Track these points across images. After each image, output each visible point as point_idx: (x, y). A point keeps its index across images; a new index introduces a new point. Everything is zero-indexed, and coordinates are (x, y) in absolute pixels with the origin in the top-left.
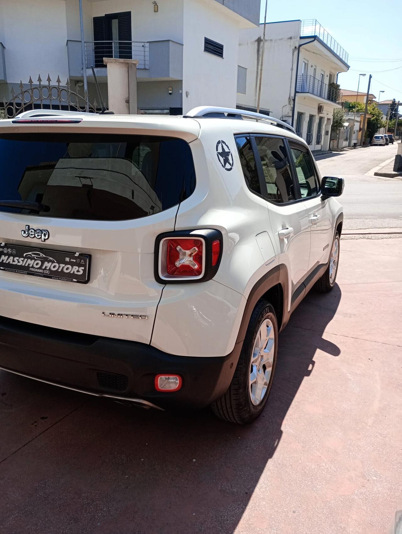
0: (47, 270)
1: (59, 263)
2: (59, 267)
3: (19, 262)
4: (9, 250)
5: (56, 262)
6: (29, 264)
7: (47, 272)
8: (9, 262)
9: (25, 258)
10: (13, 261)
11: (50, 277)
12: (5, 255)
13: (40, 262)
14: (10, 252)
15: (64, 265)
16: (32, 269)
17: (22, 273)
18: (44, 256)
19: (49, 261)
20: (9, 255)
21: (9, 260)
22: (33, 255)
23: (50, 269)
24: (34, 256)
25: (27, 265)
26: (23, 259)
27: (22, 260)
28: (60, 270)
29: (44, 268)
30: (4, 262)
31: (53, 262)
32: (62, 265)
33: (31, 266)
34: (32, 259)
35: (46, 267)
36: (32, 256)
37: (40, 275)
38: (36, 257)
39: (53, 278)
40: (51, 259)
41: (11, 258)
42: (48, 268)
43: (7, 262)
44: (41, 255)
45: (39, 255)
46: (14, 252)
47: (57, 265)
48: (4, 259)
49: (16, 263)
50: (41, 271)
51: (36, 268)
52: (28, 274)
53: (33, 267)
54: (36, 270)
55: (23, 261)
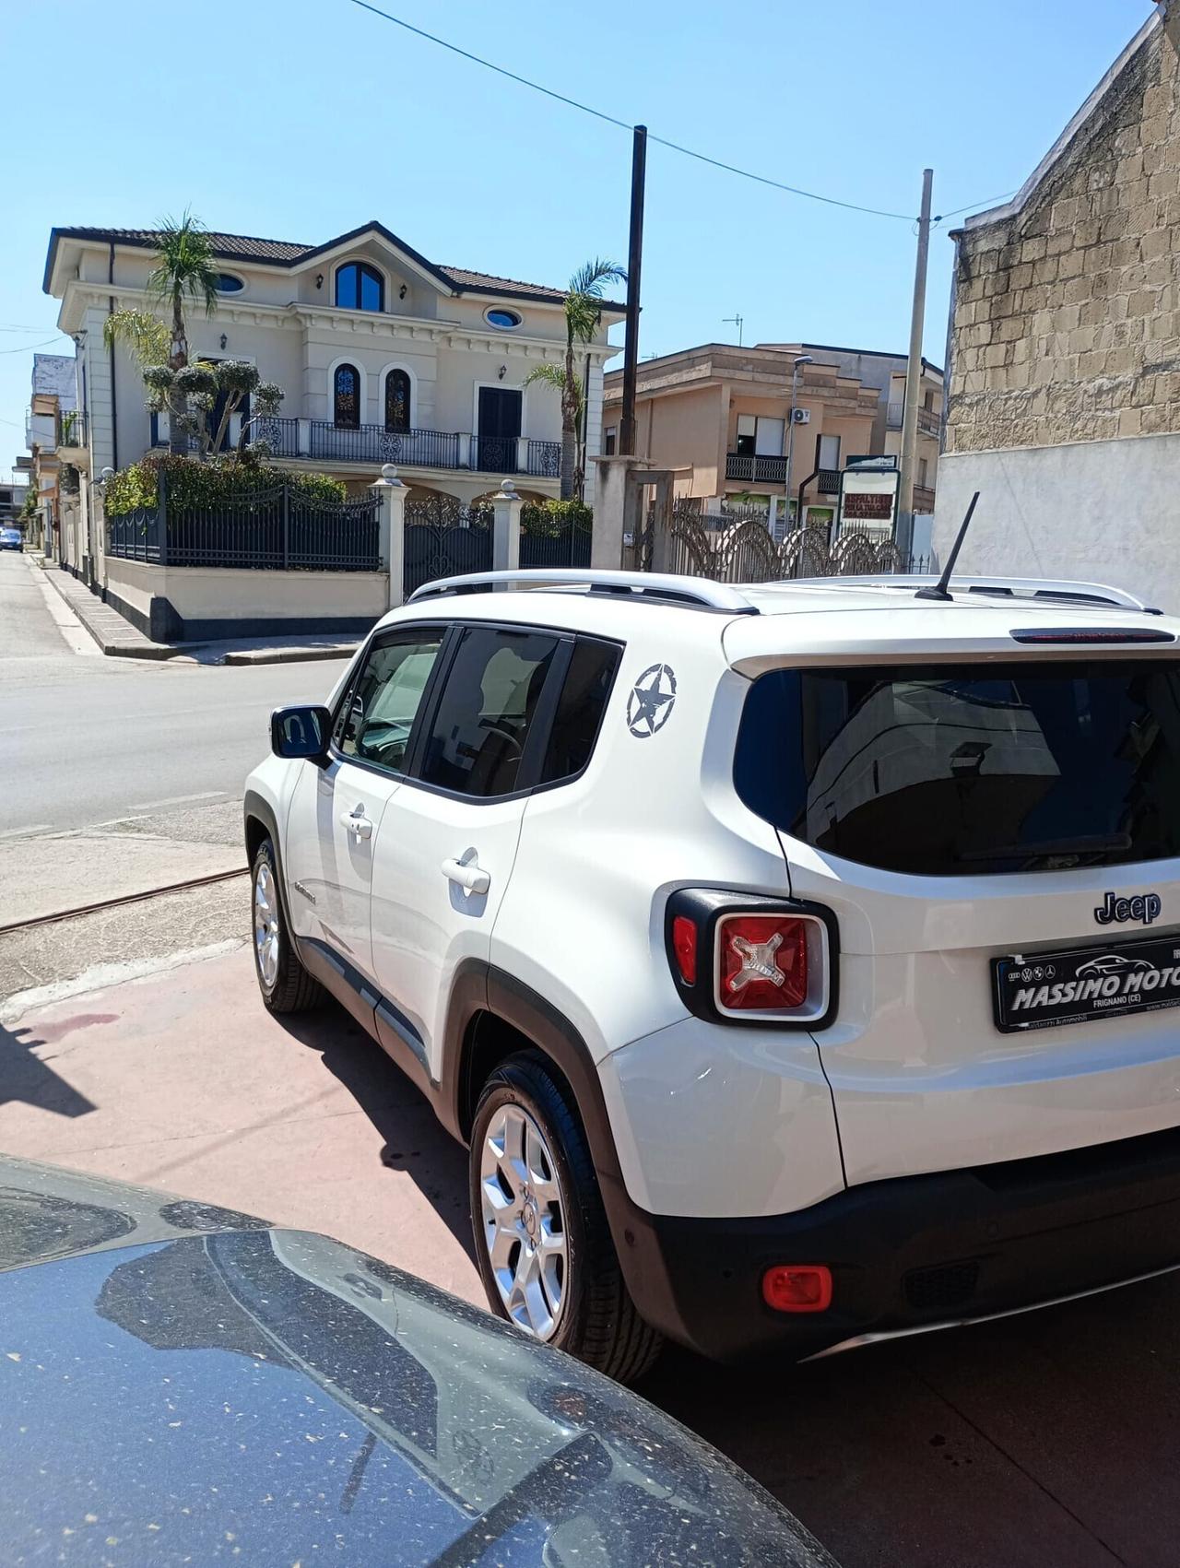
0: (1136, 993)
1: (1159, 968)
2: (1162, 976)
3: (1064, 995)
4: (1037, 972)
5: (1153, 967)
6: (1091, 993)
7: (1137, 998)
8: (1040, 1003)
9: (1078, 980)
10: (1051, 996)
11: (1143, 1009)
12: (1027, 987)
13: (1116, 980)
14: (1040, 975)
15: (1171, 970)
16: (1100, 1003)
17: (1073, 1022)
18: (1126, 961)
19: (1136, 972)
20: (1036, 984)
21: (1039, 998)
22: (1098, 967)
23: (1141, 990)
24: (1101, 969)
25: (1085, 997)
26: (1075, 983)
27: (1072, 988)
28: (1163, 985)
29: (1126, 990)
30: (1027, 1006)
31: (1147, 969)
32: (1167, 971)
33: (1095, 995)
34: (1095, 976)
35: (1132, 987)
36: (1096, 970)
37: (1118, 1011)
38: (1107, 969)
39: (1148, 1008)
40: (1141, 962)
41: (1045, 990)
42: (1136, 989)
43: (1034, 1005)
44: (1117, 961)
45: (1113, 961)
46: (1050, 972)
47: (1156, 973)
48: (1024, 1000)
49: (1058, 999)
50: (1121, 1000)
51: (1107, 997)
52: (1090, 1018)
53: (1101, 997)
54: (1111, 1002)
55: (1074, 989)
